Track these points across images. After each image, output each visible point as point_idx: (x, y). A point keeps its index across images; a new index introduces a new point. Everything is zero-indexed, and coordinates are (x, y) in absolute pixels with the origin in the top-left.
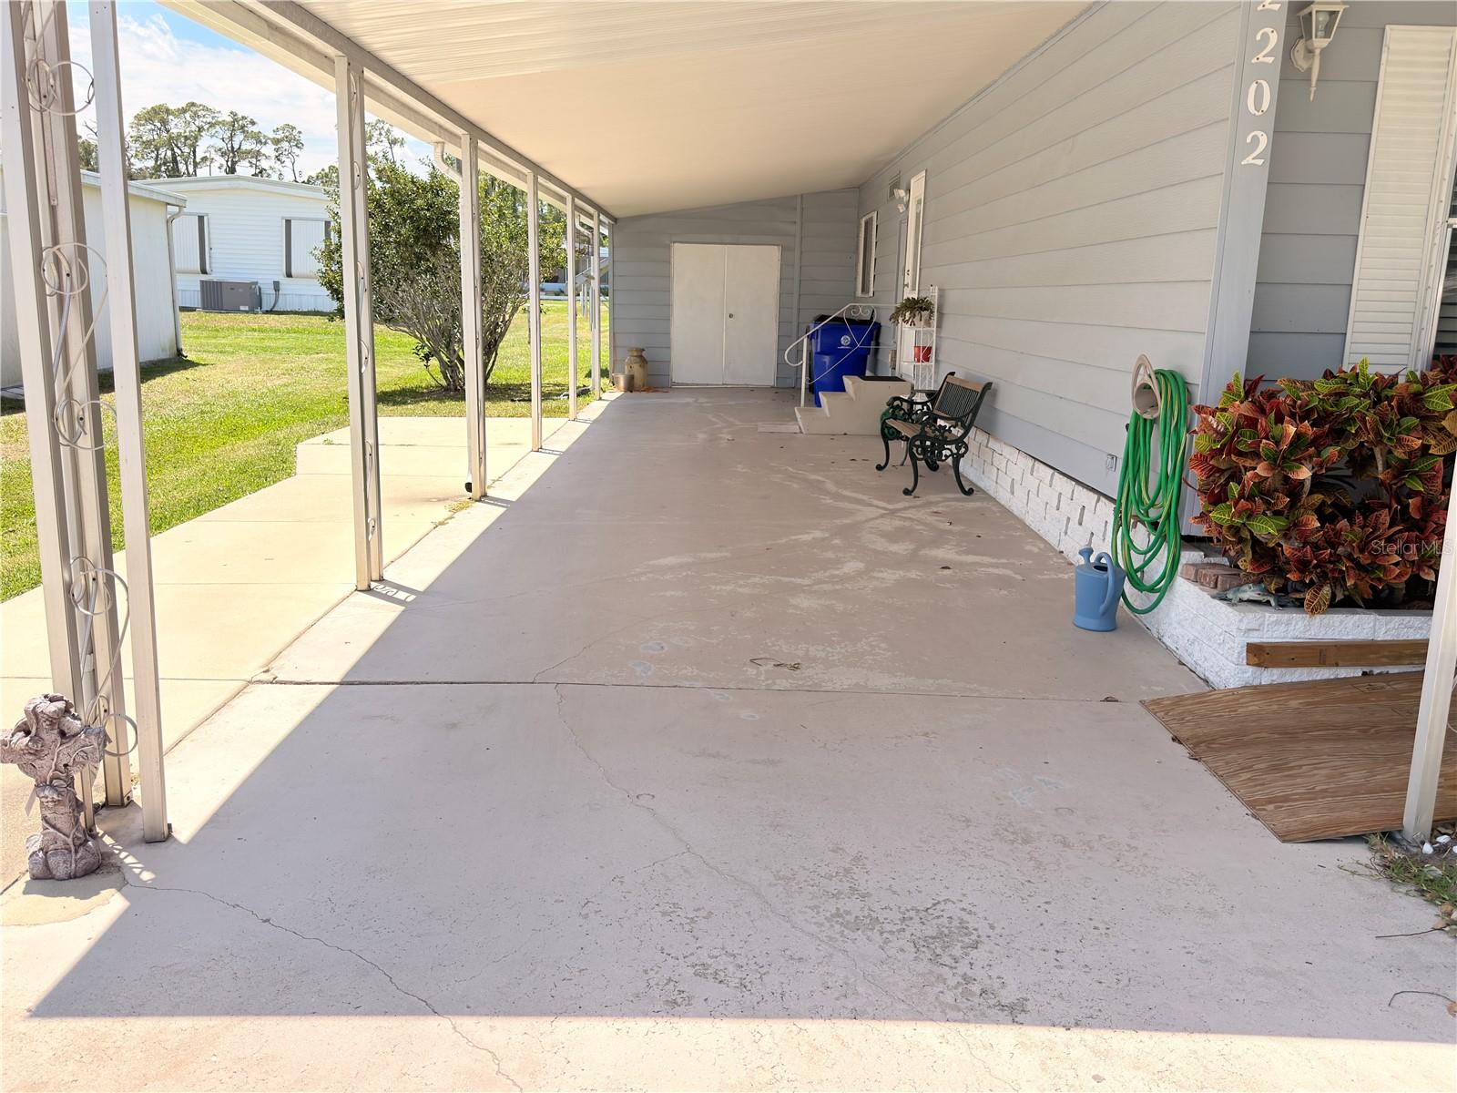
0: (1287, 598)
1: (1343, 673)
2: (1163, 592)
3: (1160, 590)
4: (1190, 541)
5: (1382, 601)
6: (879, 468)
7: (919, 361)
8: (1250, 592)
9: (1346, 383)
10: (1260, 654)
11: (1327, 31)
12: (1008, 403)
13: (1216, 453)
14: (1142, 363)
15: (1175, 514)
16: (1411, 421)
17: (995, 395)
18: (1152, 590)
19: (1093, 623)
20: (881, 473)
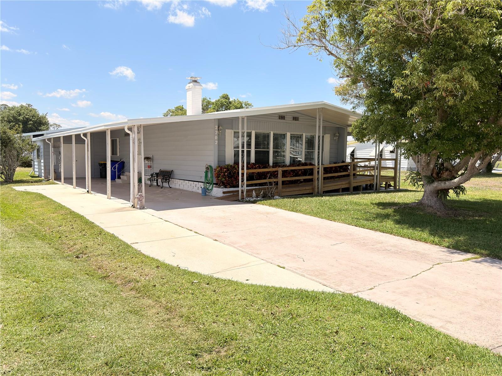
0: (226, 187)
1: (231, 194)
2: (212, 190)
3: (211, 190)
4: (214, 184)
5: (234, 187)
6: (150, 186)
7: (149, 168)
8: (222, 187)
9: (228, 165)
10: (224, 193)
11: (221, 130)
12: (177, 172)
13: (218, 173)
14: (207, 164)
15: (212, 181)
16: (234, 169)
17: (173, 172)
18: (210, 190)
19: (204, 195)
20: (150, 187)
